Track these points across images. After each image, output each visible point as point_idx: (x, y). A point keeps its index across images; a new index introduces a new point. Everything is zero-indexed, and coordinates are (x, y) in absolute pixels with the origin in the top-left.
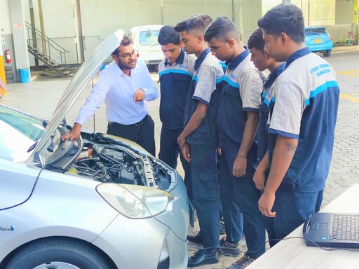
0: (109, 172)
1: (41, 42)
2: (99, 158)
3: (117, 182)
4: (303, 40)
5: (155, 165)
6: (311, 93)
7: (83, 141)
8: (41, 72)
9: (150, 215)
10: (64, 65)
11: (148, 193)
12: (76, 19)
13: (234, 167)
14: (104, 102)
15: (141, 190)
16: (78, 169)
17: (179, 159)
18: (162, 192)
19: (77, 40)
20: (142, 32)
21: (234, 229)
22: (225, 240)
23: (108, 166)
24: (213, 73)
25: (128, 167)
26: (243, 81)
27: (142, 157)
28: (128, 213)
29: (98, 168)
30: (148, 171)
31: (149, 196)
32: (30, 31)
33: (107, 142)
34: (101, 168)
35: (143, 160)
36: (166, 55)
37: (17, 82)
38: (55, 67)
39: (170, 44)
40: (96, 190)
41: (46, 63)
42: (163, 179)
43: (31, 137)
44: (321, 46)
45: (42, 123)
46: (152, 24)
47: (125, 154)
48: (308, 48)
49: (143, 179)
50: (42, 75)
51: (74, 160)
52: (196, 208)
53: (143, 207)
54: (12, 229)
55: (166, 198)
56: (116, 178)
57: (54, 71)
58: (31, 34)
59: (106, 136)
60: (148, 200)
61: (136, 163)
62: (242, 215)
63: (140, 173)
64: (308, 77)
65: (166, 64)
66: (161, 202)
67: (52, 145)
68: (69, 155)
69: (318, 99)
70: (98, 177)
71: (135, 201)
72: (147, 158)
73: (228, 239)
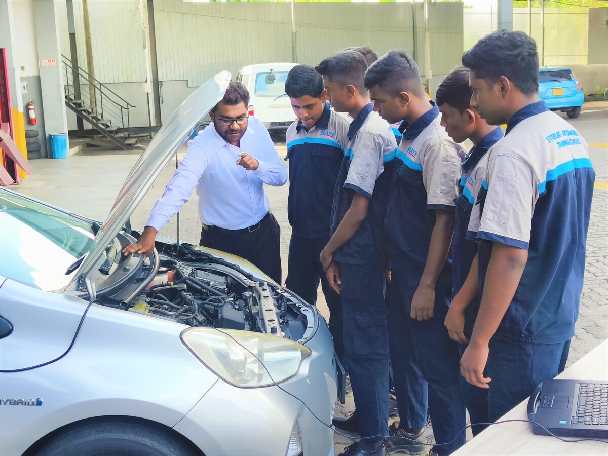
0: (203, 310)
1: (88, 89)
2: (185, 286)
3: (216, 326)
4: (537, 90)
5: (279, 299)
6: (549, 173)
7: (159, 257)
8: (88, 140)
9: (270, 382)
10: (127, 129)
11: (267, 345)
12: (148, 52)
13: (414, 303)
14: (195, 190)
15: (256, 340)
16: (150, 303)
17: (320, 289)
18: (291, 343)
19: (149, 88)
20: (258, 75)
21: (412, 407)
22: (397, 425)
23: (201, 299)
24: (379, 145)
25: (234, 301)
26: (428, 160)
27: (258, 285)
28: (233, 377)
29: (183, 301)
30: (268, 307)
31: (269, 351)
32: (70, 70)
33: (199, 259)
34: (189, 303)
35: (260, 289)
36: (299, 115)
37: (46, 157)
38: (111, 132)
39: (306, 97)
40: (181, 339)
41: (96, 125)
42: (292, 322)
43: (72, 250)
44: (563, 100)
45: (89, 226)
46: (275, 61)
47: (229, 279)
48: (543, 102)
49: (259, 322)
50: (89, 145)
51: (144, 289)
52: (348, 371)
53: (260, 368)
54: (39, 403)
55: (298, 354)
56: (214, 320)
57: (109, 139)
58: (71, 77)
59: (198, 248)
60: (268, 357)
61: (247, 294)
62: (426, 384)
63: (254, 311)
64: (543, 148)
65: (299, 128)
66: (289, 360)
67: (107, 263)
68: (135, 279)
69: (559, 185)
70: (184, 317)
71: (246, 358)
72: (266, 287)
73: (403, 424)
